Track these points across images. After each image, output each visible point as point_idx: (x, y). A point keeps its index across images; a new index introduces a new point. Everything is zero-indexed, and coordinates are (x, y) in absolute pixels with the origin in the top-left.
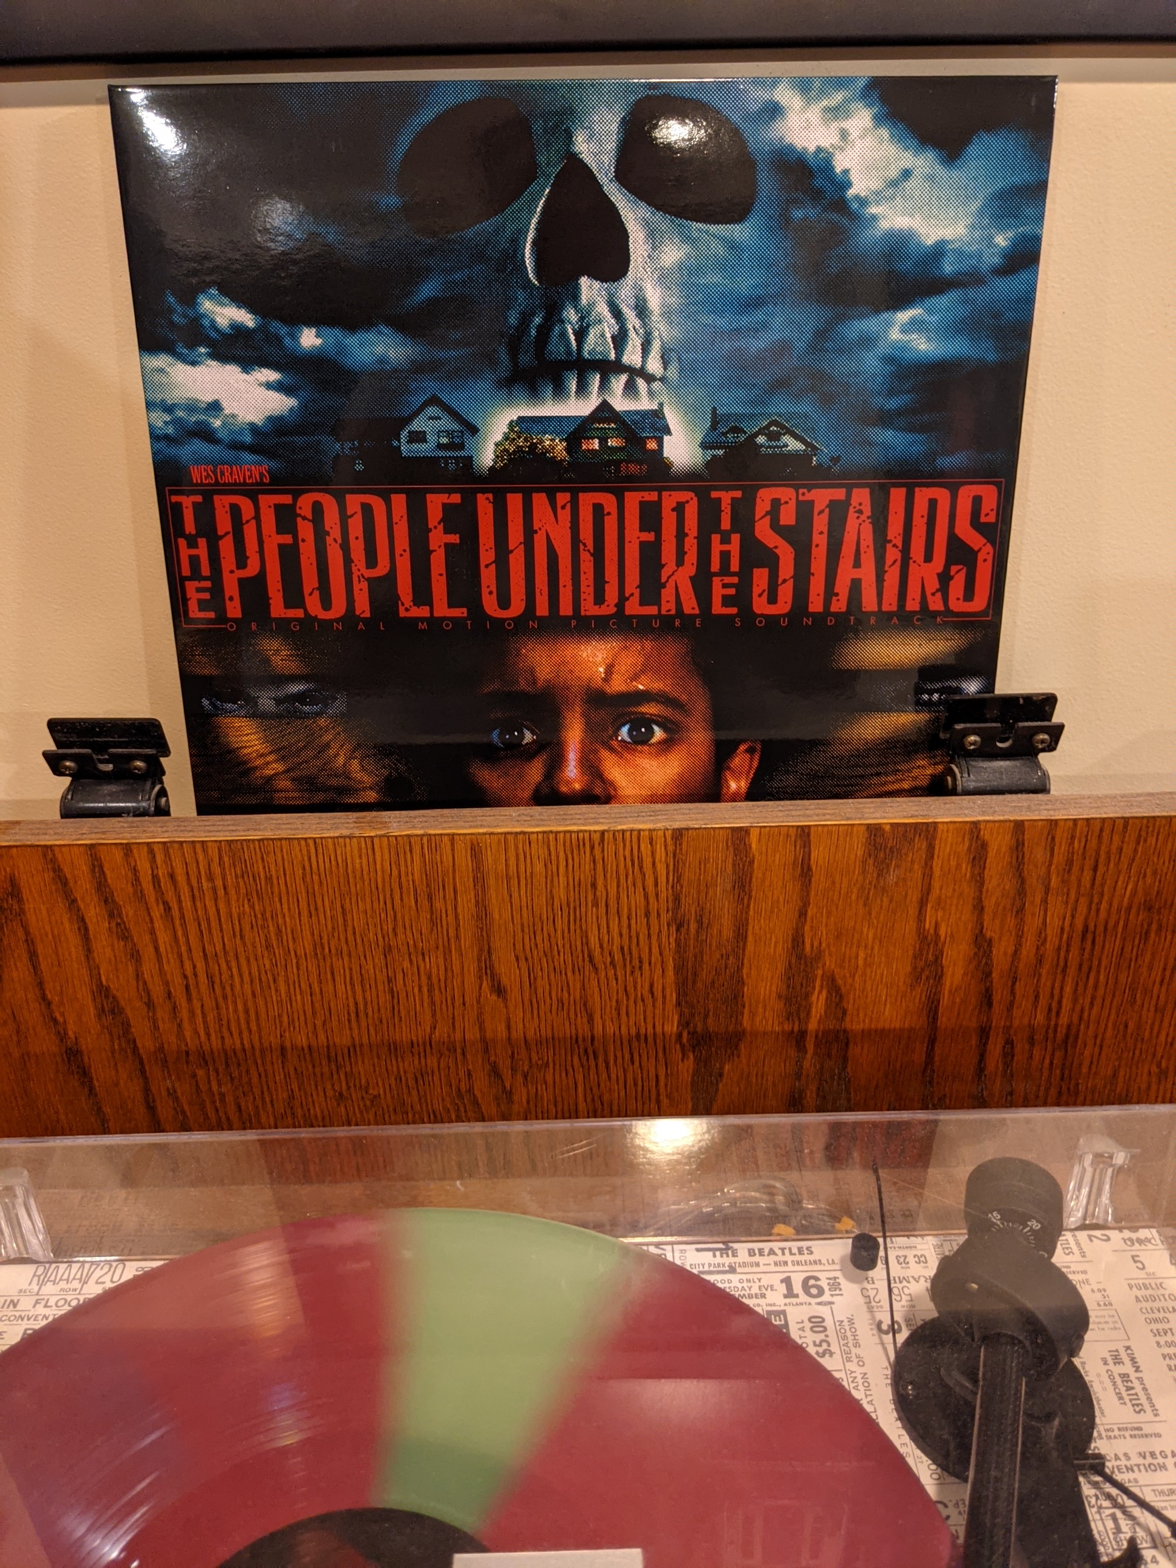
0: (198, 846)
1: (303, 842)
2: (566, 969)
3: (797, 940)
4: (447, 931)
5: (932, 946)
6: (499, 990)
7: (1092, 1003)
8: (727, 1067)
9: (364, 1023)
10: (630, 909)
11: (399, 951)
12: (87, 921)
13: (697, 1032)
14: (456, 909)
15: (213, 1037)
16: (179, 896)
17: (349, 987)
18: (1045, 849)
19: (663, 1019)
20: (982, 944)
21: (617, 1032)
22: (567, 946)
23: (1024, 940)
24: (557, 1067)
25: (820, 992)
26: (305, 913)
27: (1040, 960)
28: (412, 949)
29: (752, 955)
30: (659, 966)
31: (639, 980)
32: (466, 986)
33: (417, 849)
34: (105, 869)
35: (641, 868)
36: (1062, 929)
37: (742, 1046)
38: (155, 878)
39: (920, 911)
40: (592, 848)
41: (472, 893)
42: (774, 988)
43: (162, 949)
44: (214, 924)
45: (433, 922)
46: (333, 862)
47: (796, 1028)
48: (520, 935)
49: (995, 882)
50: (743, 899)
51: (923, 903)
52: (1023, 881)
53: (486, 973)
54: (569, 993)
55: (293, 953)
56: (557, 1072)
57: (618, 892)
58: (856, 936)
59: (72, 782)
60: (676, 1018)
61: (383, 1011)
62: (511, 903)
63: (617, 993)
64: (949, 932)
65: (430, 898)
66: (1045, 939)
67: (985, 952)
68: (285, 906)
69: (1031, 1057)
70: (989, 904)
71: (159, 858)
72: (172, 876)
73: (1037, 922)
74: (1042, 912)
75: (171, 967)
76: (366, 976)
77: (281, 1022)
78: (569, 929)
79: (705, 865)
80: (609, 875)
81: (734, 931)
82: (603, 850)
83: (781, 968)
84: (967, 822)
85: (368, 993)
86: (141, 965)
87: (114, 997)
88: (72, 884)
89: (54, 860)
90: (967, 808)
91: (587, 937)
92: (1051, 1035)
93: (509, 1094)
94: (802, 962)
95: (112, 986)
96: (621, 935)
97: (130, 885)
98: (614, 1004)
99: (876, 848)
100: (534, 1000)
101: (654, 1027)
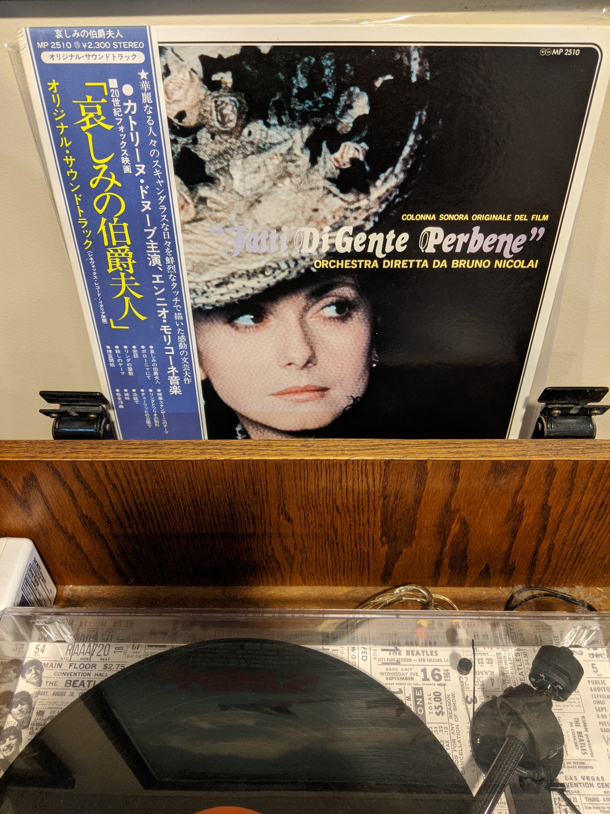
0: (129, 464)
1: (185, 462)
2: (324, 513)
3: (447, 505)
4: (262, 497)
5: (518, 508)
6: (289, 519)
7: (599, 531)
8: (404, 550)
9: (219, 531)
10: (359, 491)
11: (237, 504)
12: (73, 490)
13: (390, 537)
14: (267, 489)
16: (121, 482)
17: (211, 517)
18: (588, 473)
19: (373, 532)
20: (545, 508)
21: (349, 537)
22: (325, 504)
23: (568, 507)
25: (457, 524)
26: (187, 489)
27: (575, 514)
28: (244, 503)
29: (422, 510)
30: (373, 512)
31: (362, 517)
32: (272, 518)
33: (246, 466)
34: (81, 470)
35: (366, 475)
36: (590, 503)
37: (414, 543)
38: (107, 475)
39: (515, 495)
40: (341, 467)
41: (276, 483)
42: (433, 522)
43: (113, 501)
44: (140, 493)
45: (255, 494)
46: (201, 469)
47: (442, 537)
48: (300, 499)
49: (557, 485)
50: (420, 488)
51: (517, 492)
52: (573, 484)
53: (282, 513)
54: (325, 522)
55: (181, 504)
56: (318, 549)
57: (353, 484)
58: (479, 504)
59: (57, 419)
60: (380, 532)
61: (228, 525)
62: (296, 487)
63: (350, 522)
64: (529, 504)
65: (253, 484)
66: (580, 507)
67: (546, 512)
68: (177, 486)
69: (562, 550)
70: (553, 493)
71: (109, 467)
72: (116, 474)
73: (577, 500)
74: (580, 497)
75: (119, 508)
76: (220, 513)
77: (177, 529)
78: (326, 498)
79: (401, 475)
80: (349, 477)
81: (414, 501)
82: (346, 468)
83: (437, 515)
84: (547, 460)
85: (221, 519)
86: (103, 507)
87: (90, 519)
88: (63, 476)
89: (52, 467)
91: (335, 501)
92: (575, 542)
93: (293, 557)
94: (449, 513)
95: (89, 515)
96: (354, 501)
97: (94, 477)
98: (348, 526)
99: (495, 470)
100: (307, 524)
101: (368, 535)
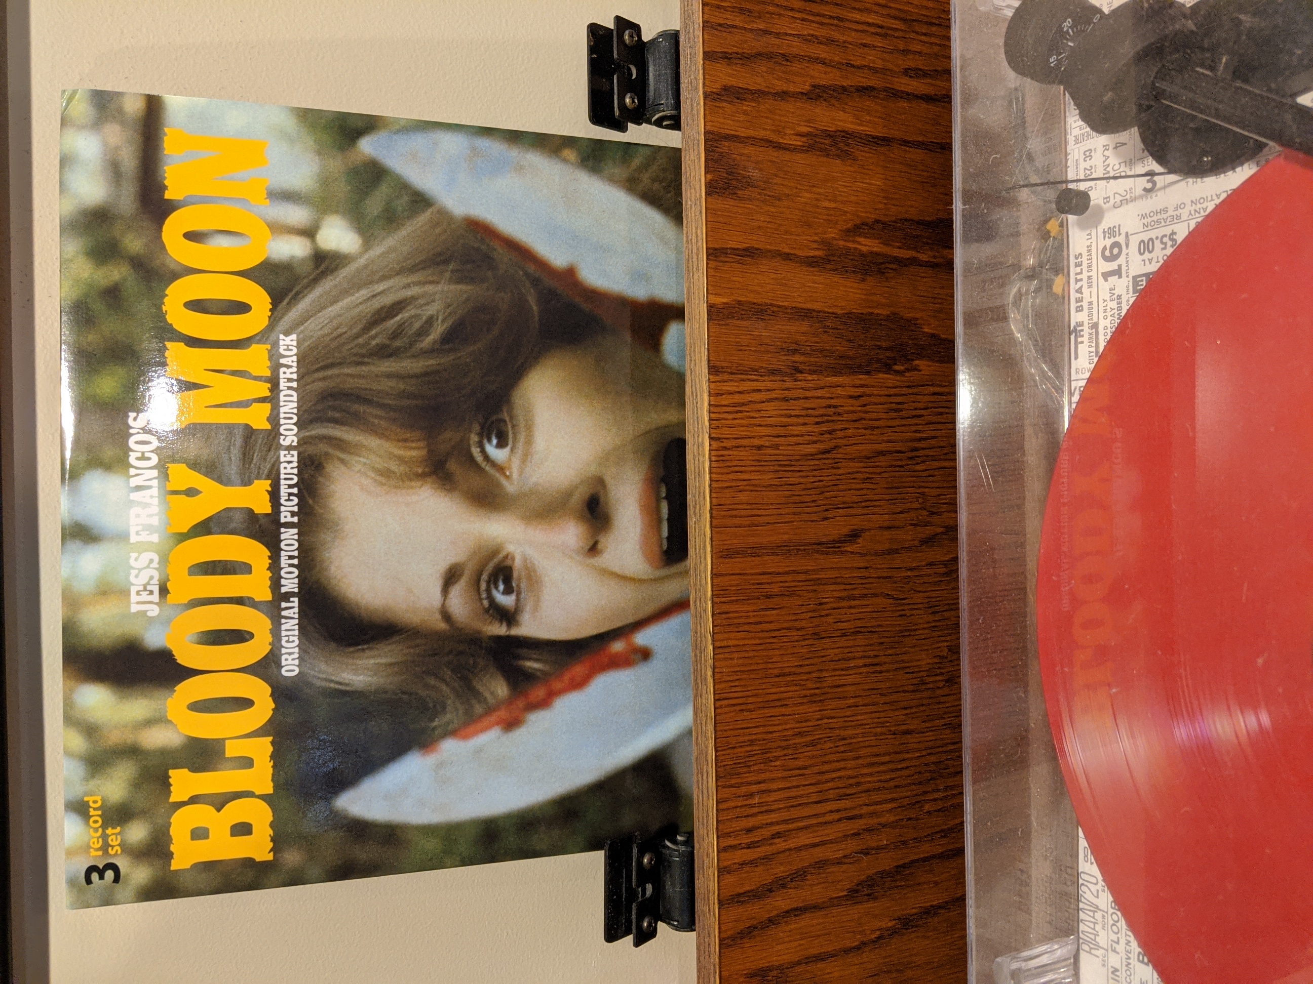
0: (722, 806)
1: (719, 711)
2: (835, 475)
3: (812, 263)
4: (799, 581)
5: (817, 140)
6: (854, 536)
8: (926, 330)
9: (883, 659)
10: (781, 416)
11: (818, 626)
12: (788, 908)
13: (894, 358)
14: (780, 574)
15: (894, 796)
16: (767, 824)
17: (851, 672)
18: (730, 32)
19: (881, 387)
20: (817, 94)
21: (894, 429)
22: (815, 473)
23: (812, 55)
24: (923, 484)
25: (859, 243)
26: (783, 710)
27: (830, 41)
28: (815, 614)
29: (826, 305)
30: (833, 390)
31: (845, 408)
32: (850, 566)
33: (725, 608)
34: (742, 891)
35: (744, 404)
36: (804, 20)
37: (909, 315)
39: (787, 149)
40: (725, 448)
41: (766, 558)
42: (856, 285)
43: (814, 840)
44: (793, 793)
45: (792, 593)
46: (737, 684)
47: (892, 266)
48: (803, 516)
49: (759, 80)
50: (773, 312)
51: (778, 147)
52: (760, 54)
53: (839, 547)
54: (858, 472)
55: (819, 722)
57: (766, 426)
58: (807, 209)
59: (662, 921)
60: (881, 375)
61: (872, 642)
62: (775, 523)
63: (858, 428)
64: (806, 124)
65: (771, 596)
66: (812, 35)
67: (824, 91)
68: (776, 728)
69: (920, 53)
70: (780, 86)
71: (732, 842)
72: (749, 830)
73: (796, 42)
74: (787, 38)
75: (832, 832)
76: (840, 656)
77: (882, 734)
78: (799, 471)
79: (742, 346)
80: (753, 434)
81: (803, 321)
82: (727, 439)
83: (836, 278)
84: (704, 103)
85: (857, 655)
86: (828, 860)
87: (858, 885)
88: (755, 922)
89: (733, 938)
90: (692, 105)
91: (806, 455)
92: (900, 34)
94: (832, 258)
95: (848, 887)
96: (805, 424)
97: (756, 869)
98: (868, 432)
99: (728, 188)
100: (863, 504)
101: (890, 396)
